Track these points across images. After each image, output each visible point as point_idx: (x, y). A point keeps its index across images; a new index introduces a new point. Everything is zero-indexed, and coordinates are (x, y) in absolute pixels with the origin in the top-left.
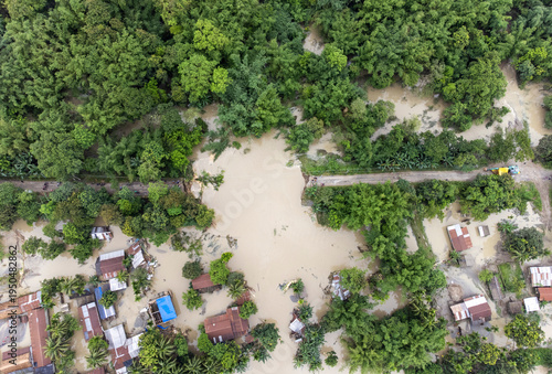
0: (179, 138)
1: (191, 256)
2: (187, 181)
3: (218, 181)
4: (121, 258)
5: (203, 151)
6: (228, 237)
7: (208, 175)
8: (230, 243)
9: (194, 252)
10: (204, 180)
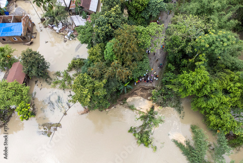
0: (226, 92)
1: (58, 74)
2: (153, 92)
3: (143, 137)
4: (88, 6)
5: (193, 128)
6: (58, 125)
7: (156, 124)
8: (50, 126)
9: (61, 79)
10: (149, 118)
